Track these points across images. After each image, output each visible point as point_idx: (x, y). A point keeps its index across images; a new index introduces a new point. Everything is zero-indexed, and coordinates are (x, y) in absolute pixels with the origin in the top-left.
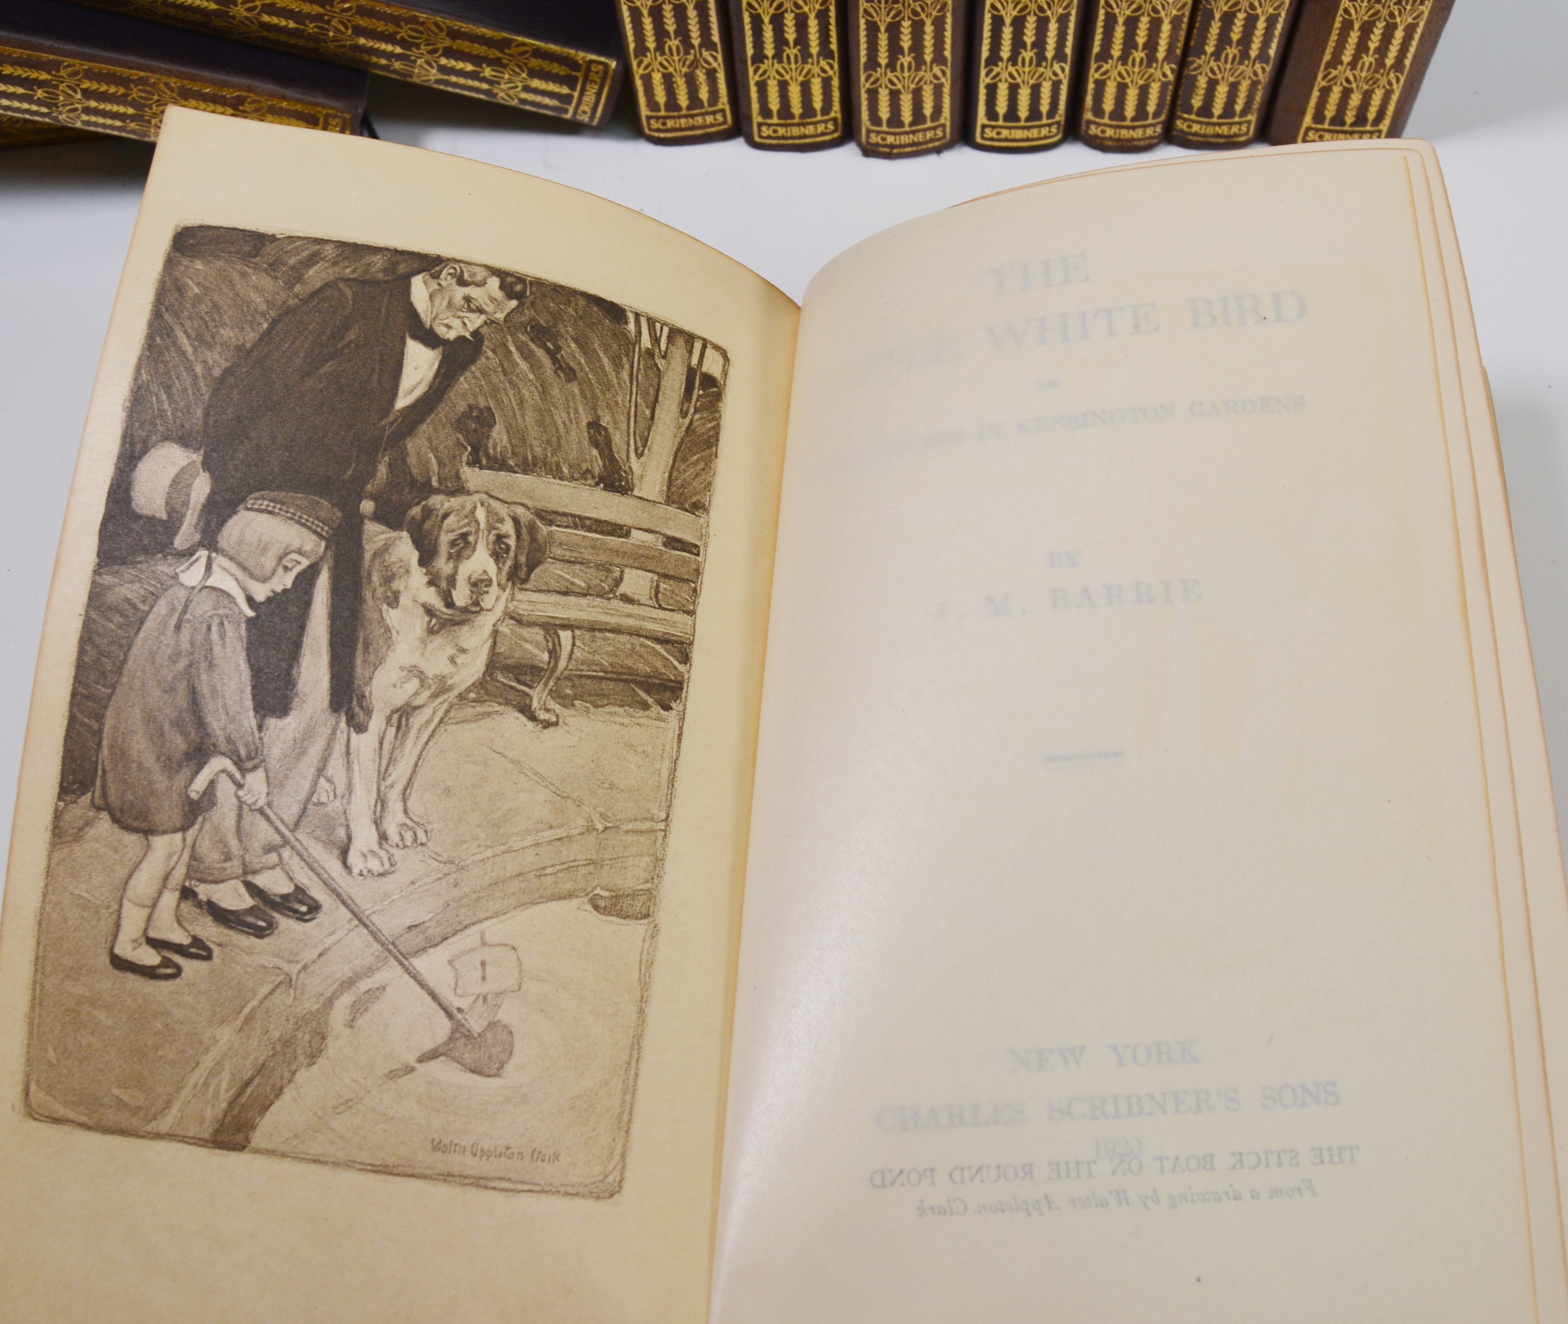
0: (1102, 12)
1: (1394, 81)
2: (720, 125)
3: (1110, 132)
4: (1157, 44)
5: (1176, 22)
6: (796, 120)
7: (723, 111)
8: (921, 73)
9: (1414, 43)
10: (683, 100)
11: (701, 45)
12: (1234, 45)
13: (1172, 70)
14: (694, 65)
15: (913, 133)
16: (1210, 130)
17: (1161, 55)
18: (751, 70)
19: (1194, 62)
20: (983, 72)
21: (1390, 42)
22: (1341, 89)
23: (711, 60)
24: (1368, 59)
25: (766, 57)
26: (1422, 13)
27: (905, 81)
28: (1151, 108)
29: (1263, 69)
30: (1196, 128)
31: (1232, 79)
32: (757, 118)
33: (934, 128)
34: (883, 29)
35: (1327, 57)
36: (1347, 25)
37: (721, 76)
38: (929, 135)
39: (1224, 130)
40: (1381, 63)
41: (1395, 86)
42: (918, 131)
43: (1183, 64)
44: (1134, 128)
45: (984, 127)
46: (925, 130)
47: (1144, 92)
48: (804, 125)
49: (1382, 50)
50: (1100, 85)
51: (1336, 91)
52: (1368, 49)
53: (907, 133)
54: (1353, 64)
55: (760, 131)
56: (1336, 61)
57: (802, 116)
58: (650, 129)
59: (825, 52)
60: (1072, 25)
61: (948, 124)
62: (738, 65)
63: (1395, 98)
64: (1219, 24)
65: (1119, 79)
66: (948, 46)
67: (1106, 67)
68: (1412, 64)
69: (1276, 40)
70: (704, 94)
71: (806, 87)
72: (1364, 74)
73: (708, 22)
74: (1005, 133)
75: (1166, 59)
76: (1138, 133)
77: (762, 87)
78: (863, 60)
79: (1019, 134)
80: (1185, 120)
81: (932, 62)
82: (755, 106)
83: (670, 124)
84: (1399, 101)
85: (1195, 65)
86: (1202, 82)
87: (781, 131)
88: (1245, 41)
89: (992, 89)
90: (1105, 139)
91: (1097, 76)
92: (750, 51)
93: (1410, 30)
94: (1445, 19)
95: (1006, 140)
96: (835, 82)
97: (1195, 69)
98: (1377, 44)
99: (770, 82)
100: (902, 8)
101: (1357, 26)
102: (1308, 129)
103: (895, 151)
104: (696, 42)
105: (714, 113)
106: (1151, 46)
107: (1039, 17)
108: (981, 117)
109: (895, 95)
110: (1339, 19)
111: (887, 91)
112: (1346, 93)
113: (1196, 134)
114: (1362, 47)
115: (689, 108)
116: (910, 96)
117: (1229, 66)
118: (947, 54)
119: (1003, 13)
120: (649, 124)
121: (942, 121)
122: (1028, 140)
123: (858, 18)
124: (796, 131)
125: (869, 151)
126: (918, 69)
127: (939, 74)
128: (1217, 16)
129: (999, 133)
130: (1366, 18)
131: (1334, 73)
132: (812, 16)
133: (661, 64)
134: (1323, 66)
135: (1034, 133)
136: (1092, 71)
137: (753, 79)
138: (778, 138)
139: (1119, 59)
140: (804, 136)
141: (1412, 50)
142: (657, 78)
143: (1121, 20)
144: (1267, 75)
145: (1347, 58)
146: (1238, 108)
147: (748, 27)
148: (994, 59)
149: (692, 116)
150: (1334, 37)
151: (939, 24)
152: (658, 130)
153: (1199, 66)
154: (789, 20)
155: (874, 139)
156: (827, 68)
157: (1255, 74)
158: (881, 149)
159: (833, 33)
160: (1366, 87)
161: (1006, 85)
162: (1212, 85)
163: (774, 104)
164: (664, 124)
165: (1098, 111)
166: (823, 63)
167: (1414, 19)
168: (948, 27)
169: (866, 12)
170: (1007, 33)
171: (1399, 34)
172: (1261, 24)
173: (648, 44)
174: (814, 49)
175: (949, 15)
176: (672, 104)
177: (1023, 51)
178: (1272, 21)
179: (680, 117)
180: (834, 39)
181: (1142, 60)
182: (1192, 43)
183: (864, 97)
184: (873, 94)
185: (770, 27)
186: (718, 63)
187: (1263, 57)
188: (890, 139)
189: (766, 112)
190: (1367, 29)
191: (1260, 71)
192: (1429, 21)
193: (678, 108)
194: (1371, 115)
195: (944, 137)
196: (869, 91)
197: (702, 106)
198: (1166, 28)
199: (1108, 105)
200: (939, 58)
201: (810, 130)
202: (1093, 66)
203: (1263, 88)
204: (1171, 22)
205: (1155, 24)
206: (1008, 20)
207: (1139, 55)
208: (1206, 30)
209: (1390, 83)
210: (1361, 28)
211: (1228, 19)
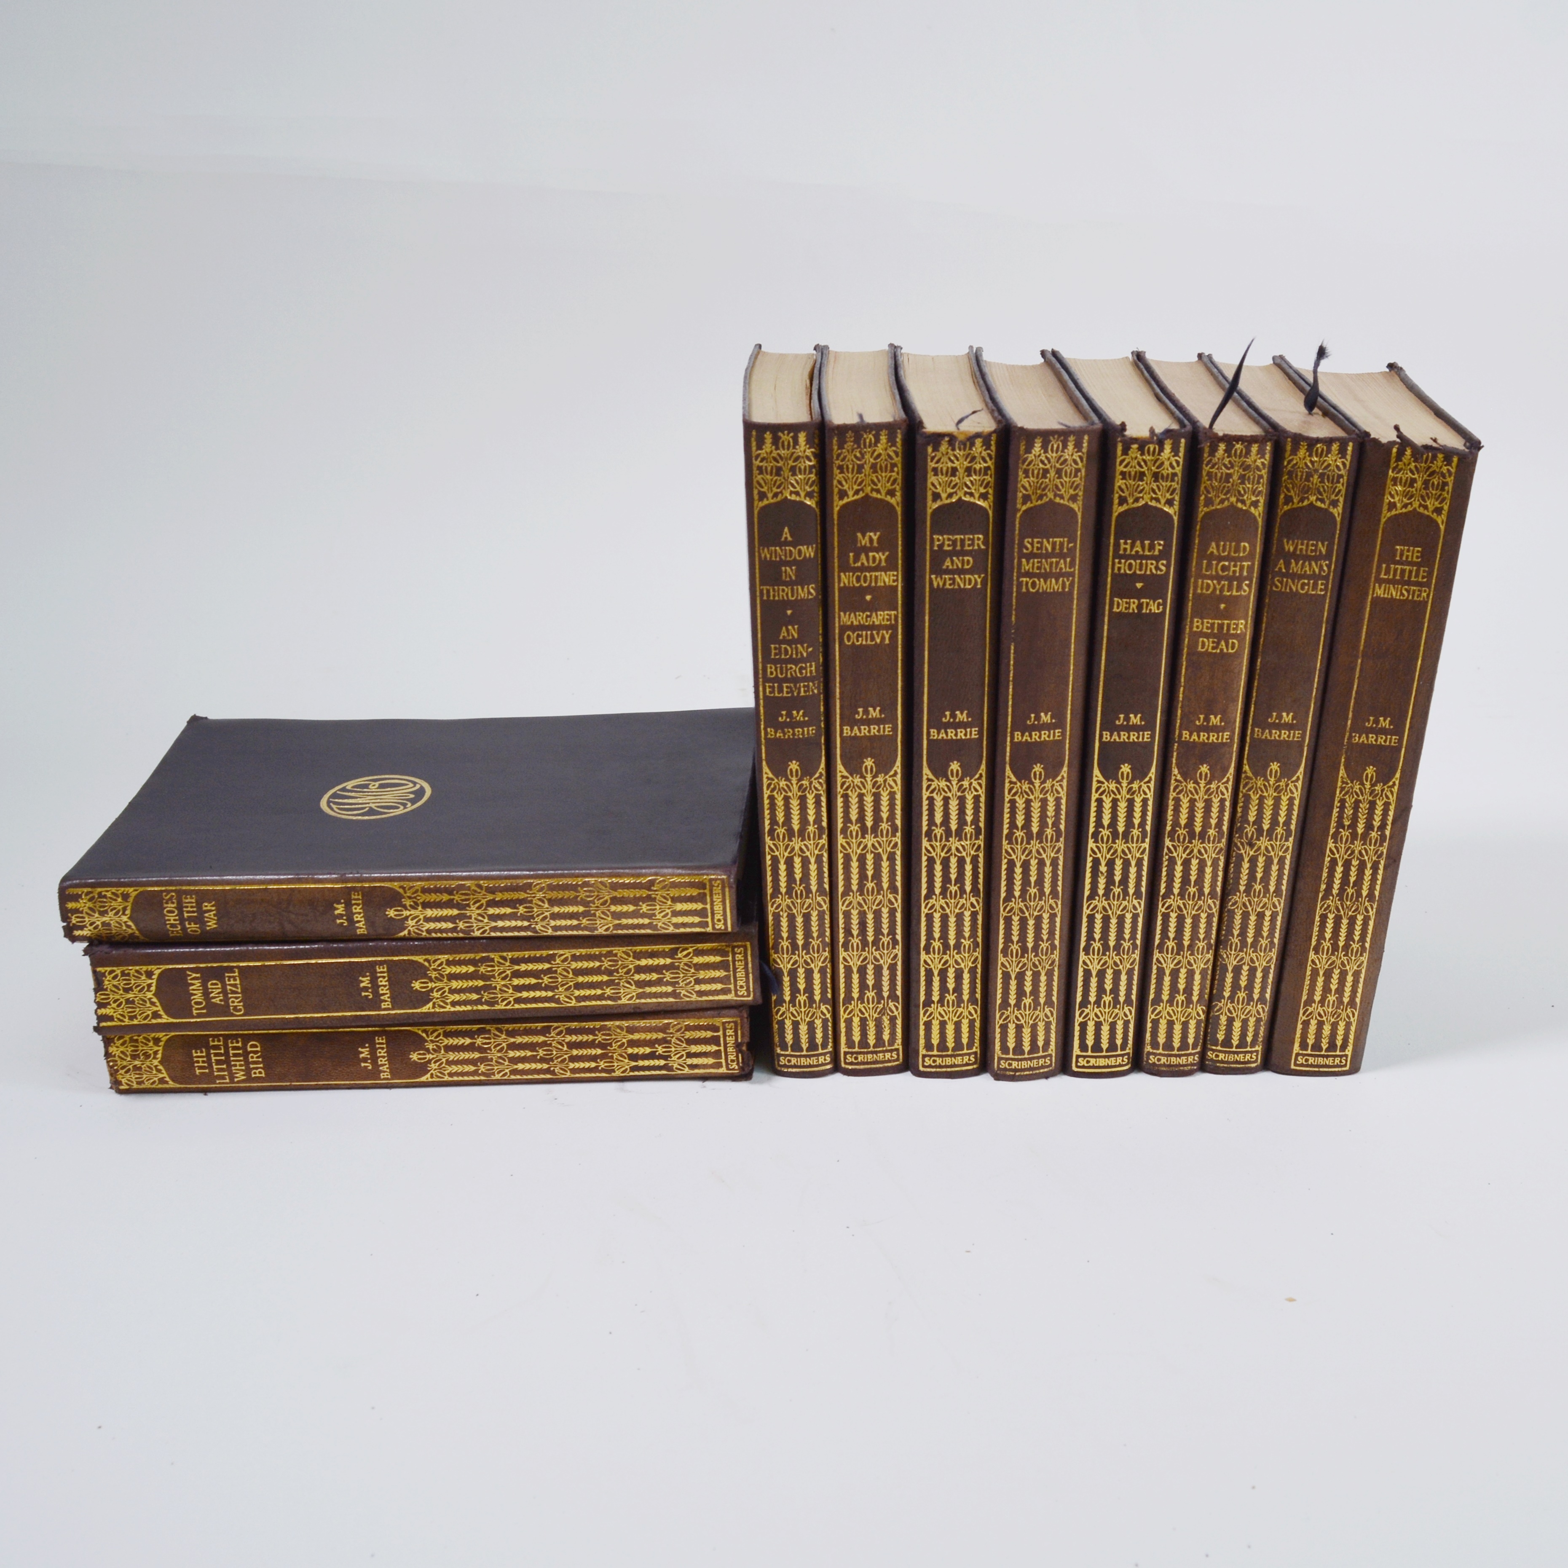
0: (1155, 967)
1: (1351, 1016)
2: (894, 1061)
3: (1164, 1060)
4: (1192, 989)
5: (1203, 972)
6: (950, 1053)
7: (897, 1050)
8: (1037, 1012)
9: (1361, 985)
10: (872, 1040)
11: (889, 997)
12: (1243, 990)
13: (1203, 1011)
14: (882, 1012)
15: (1031, 1059)
16: (1231, 1058)
17: (1195, 998)
18: (922, 1012)
19: (1217, 1005)
20: (1077, 1013)
21: (1344, 985)
22: (1316, 1021)
23: (894, 1009)
24: (1332, 998)
25: (933, 1002)
26: (1363, 963)
27: (1026, 1017)
28: (1191, 1041)
29: (1263, 1009)
30: (1221, 1056)
31: (1243, 1017)
32: (922, 1051)
33: (1044, 1057)
34: (1013, 977)
35: (1304, 998)
36: (1315, 973)
37: (899, 1022)
38: (1041, 1062)
39: (1240, 1057)
40: (1340, 1001)
41: (1352, 1019)
42: (1034, 1058)
43: (1210, 1006)
44: (1180, 1056)
45: (1078, 1057)
46: (1038, 1058)
47: (1185, 1026)
48: (955, 1056)
49: (1340, 991)
50: (1156, 1023)
51: (1313, 1022)
52: (1331, 990)
53: (1025, 1059)
54: (1322, 1002)
55: (924, 1061)
56: (1310, 1001)
57: (954, 1049)
58: (846, 1063)
59: (972, 1000)
60: (1135, 977)
61: (1054, 1055)
62: (913, 1009)
63: (1353, 1028)
64: (1232, 975)
65: (1168, 1018)
66: (1055, 993)
67: (1159, 1009)
68: (1361, 1003)
69: (1269, 987)
70: (886, 1036)
71: (958, 1025)
72: (1330, 1010)
73: (896, 979)
74: (1093, 1061)
75: (1199, 1002)
76: (1183, 1061)
77: (928, 1025)
78: (999, 1002)
79: (1102, 1062)
80: (1214, 1051)
81: (1045, 1004)
82: (922, 1042)
83: (861, 1058)
84: (1355, 1032)
85: (1218, 1007)
86: (1223, 1020)
87: (939, 1061)
88: (1250, 987)
89: (1084, 1026)
90: (1160, 1065)
91: (1153, 1017)
92: (922, 998)
93: (1356, 974)
94: (1378, 969)
95: (1093, 1067)
96: (977, 1024)
97: (1218, 1011)
98: (1336, 986)
99: (934, 1022)
100: (1026, 961)
101: (1321, 973)
102: (1297, 1055)
103: (1017, 1074)
104: (886, 994)
105: (891, 1051)
106: (1188, 991)
107: (1115, 970)
108: (1076, 1051)
109: (1019, 1028)
110: (1309, 968)
111: (1014, 1025)
112: (1320, 1025)
113: (1222, 1062)
114: (1326, 990)
115: (874, 1046)
116: (1029, 1030)
117: (1240, 1007)
118: (1054, 999)
119: (1091, 967)
120: (845, 1058)
121: (1050, 1052)
122: (1108, 1067)
123: (997, 970)
124: (949, 1061)
125: (999, 1076)
126: (1035, 1009)
127: (1049, 1014)
128: (1230, 969)
129: (1088, 1062)
130: (1326, 967)
131: (1310, 1009)
132: (966, 971)
133: (860, 1010)
134: (1302, 1005)
135: (1112, 1061)
136: (1150, 1013)
137: (923, 1019)
138: (936, 1067)
139: (1167, 1002)
140: (955, 1066)
141: (1360, 990)
142: (856, 1021)
143: (1167, 972)
144: (1266, 1014)
145: (1317, 998)
146: (1249, 1039)
147: (923, 979)
148: (1085, 1003)
149: (876, 1053)
150: (1307, 982)
151: (1049, 974)
152: (851, 1063)
153: (1221, 1008)
154: (951, 974)
155: (1004, 1065)
156: (973, 1012)
157: (1258, 1012)
158: (1008, 1073)
159: (979, 986)
160: (1333, 1020)
161: (1093, 1023)
162: (1231, 1021)
163: (935, 1041)
164: (856, 1058)
165: (1155, 1044)
166: (971, 1008)
167: (1358, 967)
168: (1056, 978)
169: (1002, 964)
170: (1094, 982)
171: (1350, 978)
172: (1259, 974)
173: (853, 995)
174: (966, 997)
175: (1056, 969)
176: (864, 1043)
177: (1104, 996)
178: (1266, 971)
179: (868, 1053)
180: (978, 990)
181: (1183, 1001)
182: (1215, 991)
183: (998, 1030)
184: (1004, 1028)
185: (938, 978)
186: (898, 1013)
187: (1262, 999)
188: (1015, 1064)
189: (929, 1046)
190: (1328, 975)
191: (1261, 1011)
192: (1368, 970)
193: (867, 1045)
194: (1339, 1043)
195: (1051, 1065)
196: (1001, 1026)
197: (884, 1046)
198: (1197, 977)
199: (1162, 1039)
200: (1049, 1002)
201: (958, 1060)
202: (1150, 1009)
203: (1265, 1024)
204: (1200, 973)
205: (1190, 974)
206: (1094, 973)
207: (1181, 998)
208: (1223, 979)
209: (1349, 1017)
210: (1324, 974)
211: (1237, 970)
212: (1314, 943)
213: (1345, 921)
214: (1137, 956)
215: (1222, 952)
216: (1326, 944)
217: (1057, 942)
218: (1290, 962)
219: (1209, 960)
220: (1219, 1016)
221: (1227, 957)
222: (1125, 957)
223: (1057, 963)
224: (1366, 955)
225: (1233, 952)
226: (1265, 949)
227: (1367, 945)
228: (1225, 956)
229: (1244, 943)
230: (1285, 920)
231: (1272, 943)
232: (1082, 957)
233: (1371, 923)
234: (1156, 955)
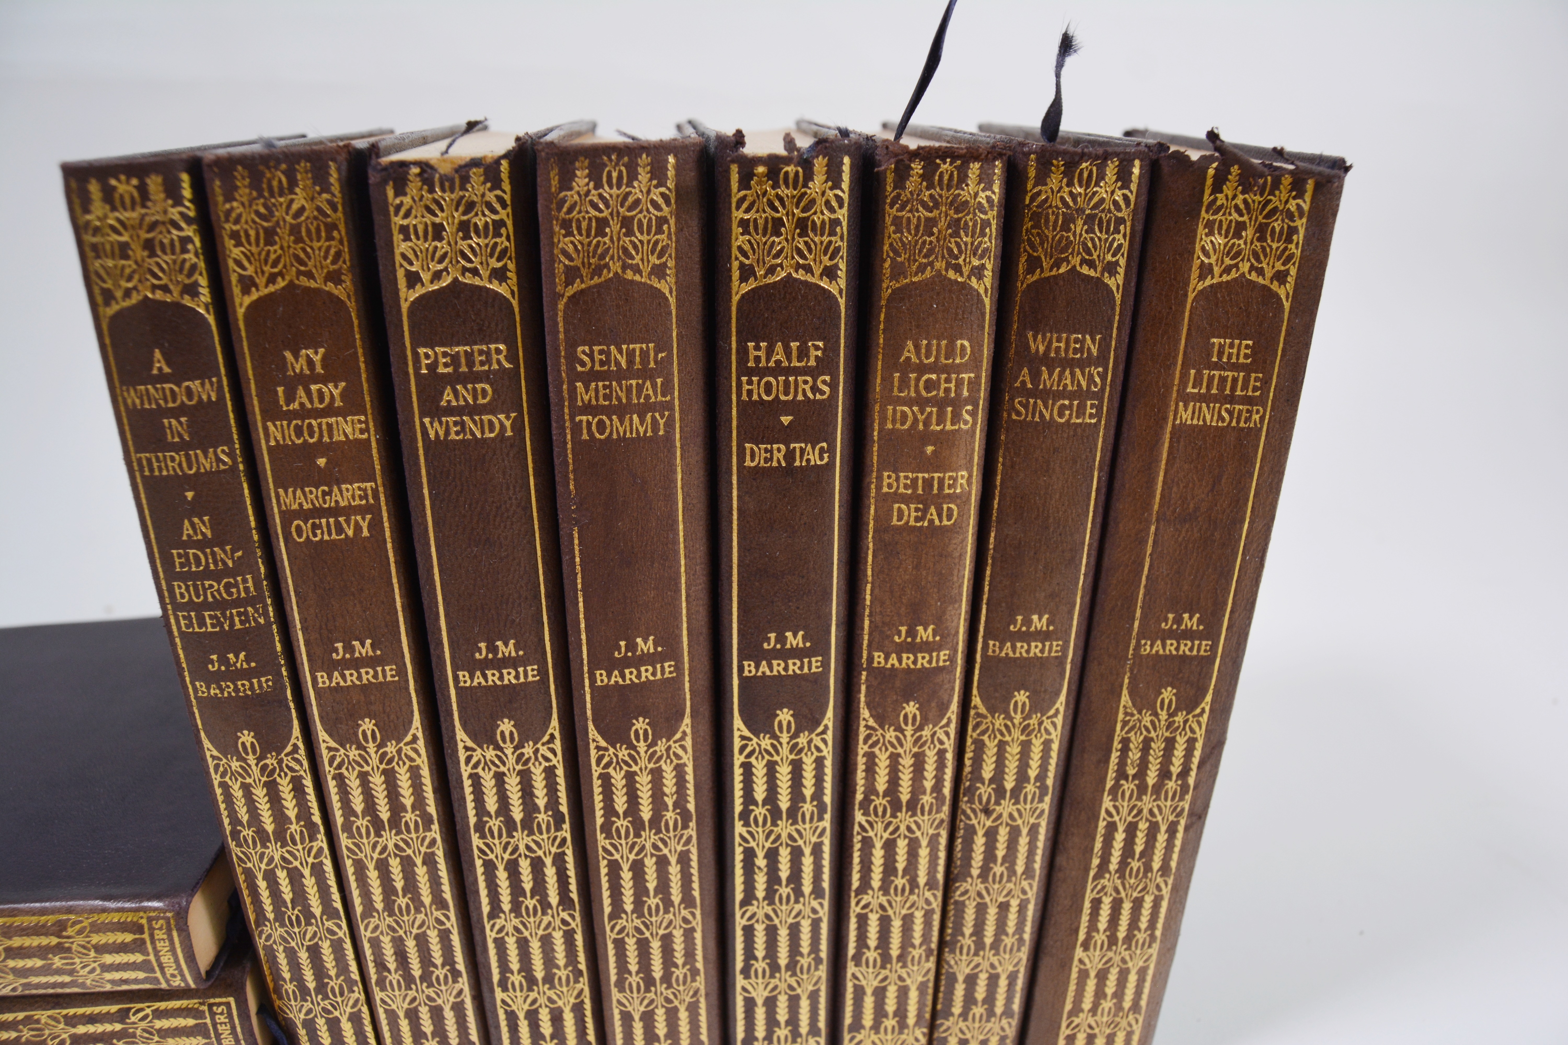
0: (850, 986)
1: (1133, 1022)
4: (907, 1011)
5: (922, 988)
9: (1147, 984)
12: (980, 1004)
13: (924, 1034)
17: (911, 1020)
19: (942, 1024)
21: (1124, 987)
22: (1085, 1035)
24: (1107, 1004)
26: (1151, 956)
29: (1009, 1023)
31: (981, 1038)
34: (637, 1018)
35: (1068, 1006)
36: (1084, 975)
40: (1119, 1007)
41: (1135, 1027)
43: (932, 1027)
49: (1119, 995)
51: (1082, 1039)
52: (1106, 995)
54: (1094, 1010)
56: (1076, 1010)
60: (822, 1001)
63: (1136, 1038)
64: (963, 986)
66: (704, 1030)
67: (860, 1037)
68: (1147, 1006)
69: (1018, 996)
72: (1105, 1019)
73: (466, 1022)
75: (917, 1024)
85: (944, 1028)
86: (953, 1042)
88: (990, 1000)
93: (1142, 972)
94: (1171, 959)
97: (945, 1031)
98: (1114, 989)
100: (654, 997)
101: (1093, 974)
106: (901, 1013)
107: (790, 996)
110: (1075, 970)
112: (1091, 1039)
114: (1100, 994)
117: (977, 1025)
119: (754, 995)
123: (611, 1009)
128: (961, 978)
130: (1100, 966)
131: (1077, 1021)
132: (567, 1010)
134: (1065, 1016)
136: (846, 1042)
139: (871, 1028)
141: (1146, 991)
143: (869, 991)
144: (1013, 1030)
145: (1087, 1005)
147: (503, 1024)
148: (749, 1039)
150: (1072, 987)
151: (693, 1009)
153: (948, 1028)
154: (544, 1016)
157: (1003, 1029)
159: (590, 1026)
160: (1108, 1031)
162: (963, 1043)
167: (1145, 962)
168: (703, 1012)
169: (619, 1002)
170: (760, 1014)
171: (1133, 978)
172: (1003, 983)
175: (702, 1000)
177: (776, 1029)
178: (1012, 979)
180: (590, 1032)
181: (893, 1028)
182: (939, 1007)
185: (526, 1023)
187: (1008, 1013)
190: (1102, 976)
191: (1006, 1027)
192: (1158, 963)
198: (913, 995)
200: (695, 1043)
202: (847, 1037)
204: (918, 989)
205: (903, 993)
206: (760, 1001)
207: (890, 1023)
208: (950, 992)
209: (1130, 1025)
210: (1097, 976)
211: (971, 981)
212: (1082, 936)
213: (1127, 906)
214: (823, 972)
215: (948, 957)
216: (1100, 937)
217: (700, 965)
218: (1047, 964)
219: (928, 971)
220: (945, 1039)
221: (956, 963)
222: (805, 977)
223: (702, 992)
224: (1156, 946)
225: (964, 957)
226: (1011, 950)
227: (1158, 933)
228: (952, 962)
229: (980, 945)
230: (1039, 907)
231: (1021, 941)
232: (740, 981)
233: (1165, 904)
234: (851, 968)
